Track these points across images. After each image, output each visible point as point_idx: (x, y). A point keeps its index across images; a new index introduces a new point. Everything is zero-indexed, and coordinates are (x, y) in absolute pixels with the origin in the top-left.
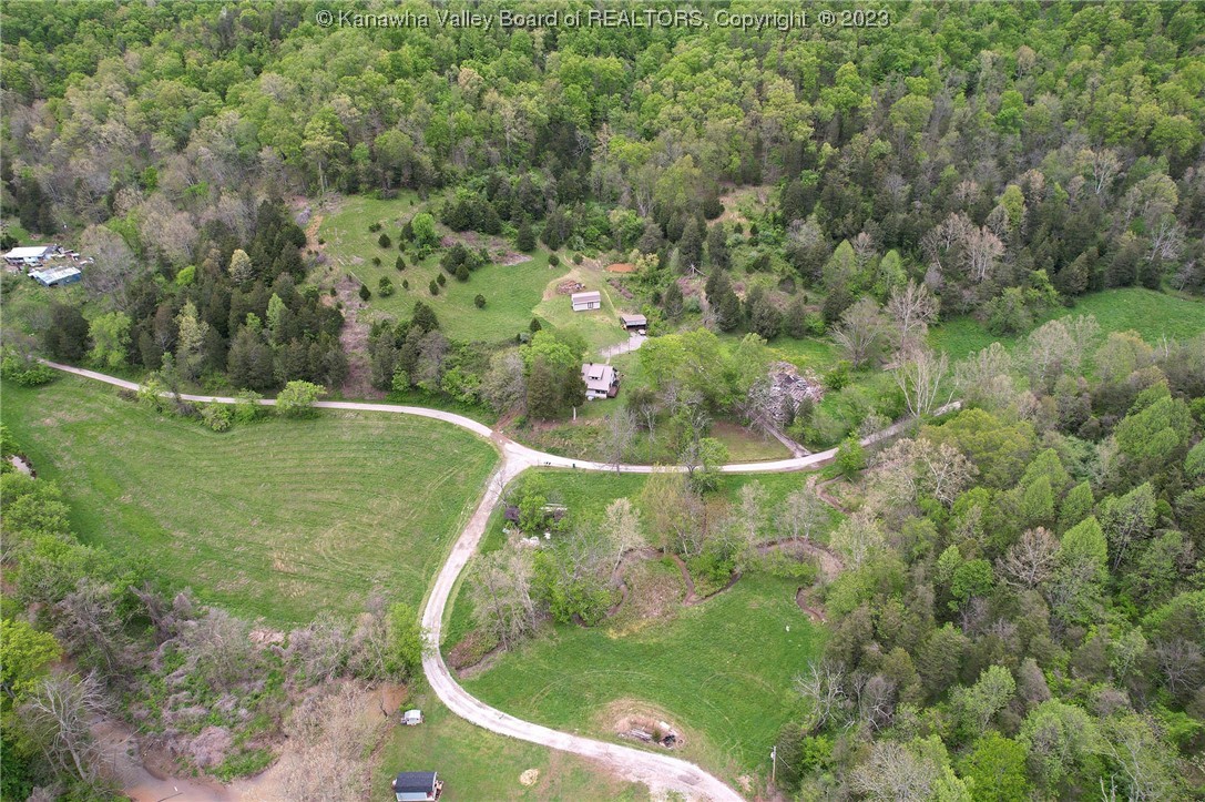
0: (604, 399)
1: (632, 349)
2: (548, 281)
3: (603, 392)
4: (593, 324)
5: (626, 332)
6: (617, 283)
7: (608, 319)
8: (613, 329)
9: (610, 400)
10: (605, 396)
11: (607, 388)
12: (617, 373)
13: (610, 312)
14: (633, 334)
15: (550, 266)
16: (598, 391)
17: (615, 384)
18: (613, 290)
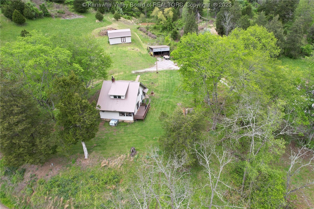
0: (130, 123)
1: (160, 69)
2: (94, 29)
3: (129, 114)
4: (125, 52)
5: (152, 57)
6: (145, 30)
7: (137, 48)
8: (141, 55)
9: (137, 124)
10: (131, 119)
11: (133, 109)
12: (146, 91)
13: (139, 45)
14: (159, 59)
15: (97, 21)
16: (122, 114)
17: (143, 104)
18: (142, 33)
